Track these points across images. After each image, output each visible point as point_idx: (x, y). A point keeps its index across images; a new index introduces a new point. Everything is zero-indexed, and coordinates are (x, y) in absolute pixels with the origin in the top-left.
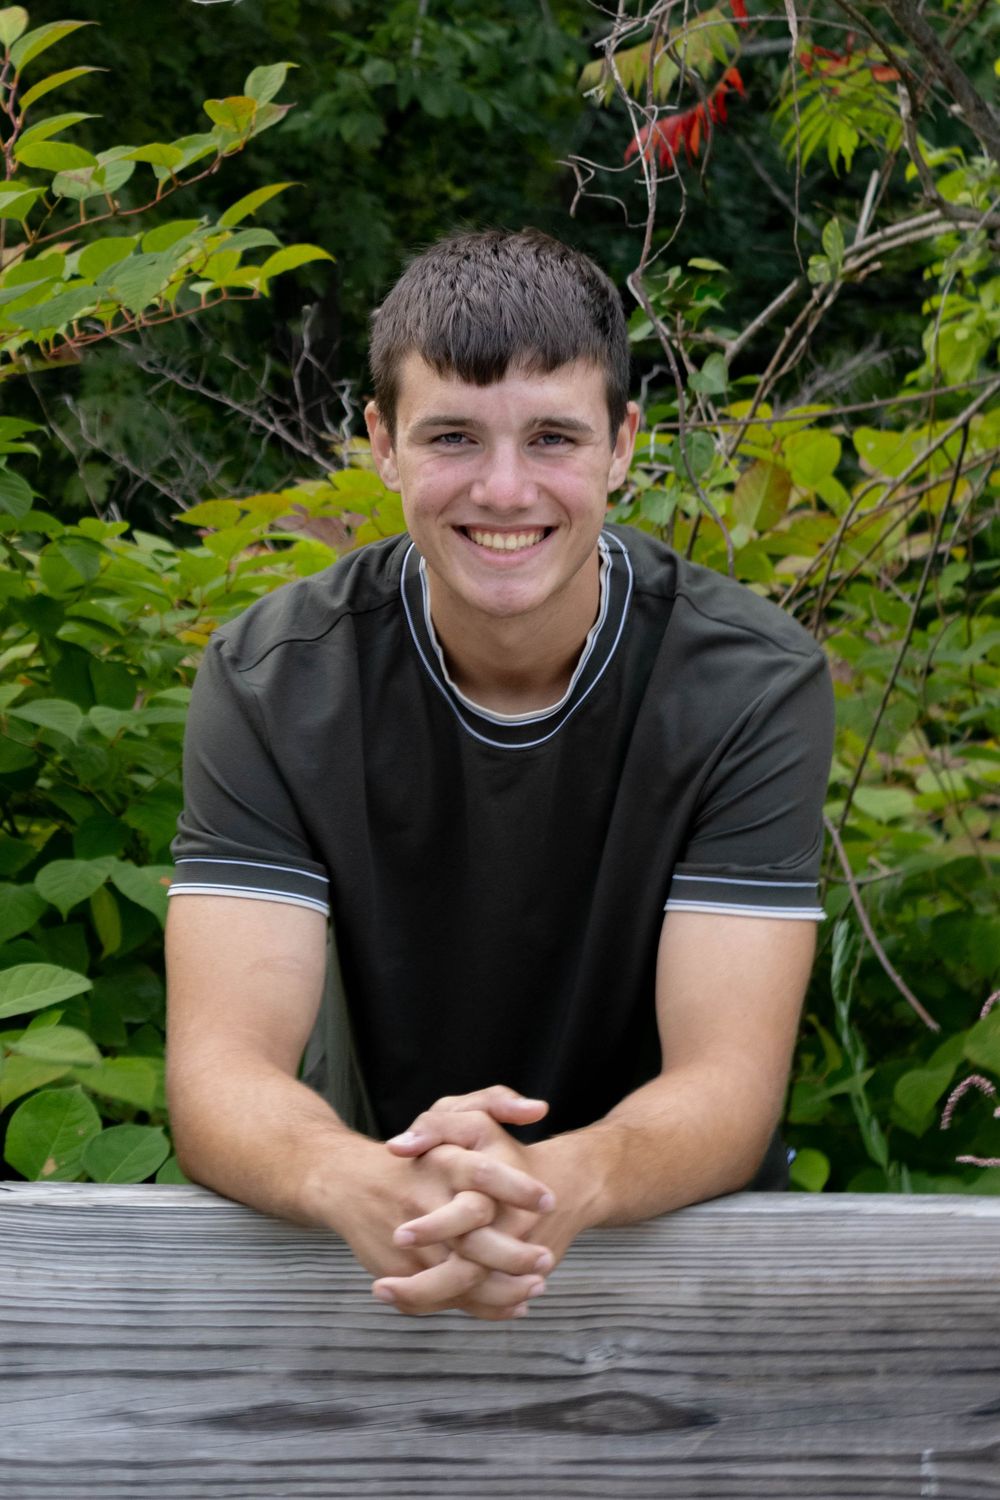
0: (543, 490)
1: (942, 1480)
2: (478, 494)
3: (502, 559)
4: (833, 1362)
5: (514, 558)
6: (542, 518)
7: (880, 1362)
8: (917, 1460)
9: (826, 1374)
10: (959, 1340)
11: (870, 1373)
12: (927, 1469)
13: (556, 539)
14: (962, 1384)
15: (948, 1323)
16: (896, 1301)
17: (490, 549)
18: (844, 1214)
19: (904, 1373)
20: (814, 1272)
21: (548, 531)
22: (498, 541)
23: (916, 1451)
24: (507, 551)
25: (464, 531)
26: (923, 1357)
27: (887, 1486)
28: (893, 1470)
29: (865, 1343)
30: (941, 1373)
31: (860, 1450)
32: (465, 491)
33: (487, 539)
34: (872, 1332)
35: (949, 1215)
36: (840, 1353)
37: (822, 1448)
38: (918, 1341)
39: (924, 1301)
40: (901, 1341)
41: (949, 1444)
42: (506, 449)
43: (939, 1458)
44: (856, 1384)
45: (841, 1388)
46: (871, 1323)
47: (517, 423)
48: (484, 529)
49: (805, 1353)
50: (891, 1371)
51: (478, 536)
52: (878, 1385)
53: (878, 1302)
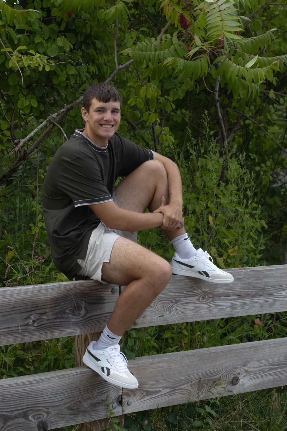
0: (114, 119)
1: (21, 329)
2: (105, 119)
3: (107, 129)
4: (7, 313)
5: (109, 129)
6: (113, 123)
7: (13, 312)
8: (18, 327)
9: (6, 315)
10: (23, 308)
11: (12, 314)
12: (20, 328)
13: (114, 127)
14: (23, 314)
15: (21, 305)
16: (15, 303)
17: (105, 127)
18: (8, 290)
19: (16, 314)
20: (4, 300)
21: (113, 126)
22: (107, 126)
23: (18, 325)
24: (108, 128)
25: (101, 125)
26: (18, 311)
27: (15, 331)
28: (15, 329)
29: (11, 310)
30: (21, 313)
31: (11, 326)
32: (103, 118)
33: (105, 126)
34: (12, 308)
35: (21, 289)
36: (8, 312)
37: (6, 327)
38: (17, 309)
39: (18, 302)
40: (15, 309)
41: (22, 324)
42: (109, 112)
43: (21, 326)
44: (10, 316)
45: (8, 317)
46: (12, 306)
47: (111, 108)
48: (105, 124)
49: (4, 312)
50: (15, 314)
51: (104, 126)
52: (13, 316)
53: (12, 303)
